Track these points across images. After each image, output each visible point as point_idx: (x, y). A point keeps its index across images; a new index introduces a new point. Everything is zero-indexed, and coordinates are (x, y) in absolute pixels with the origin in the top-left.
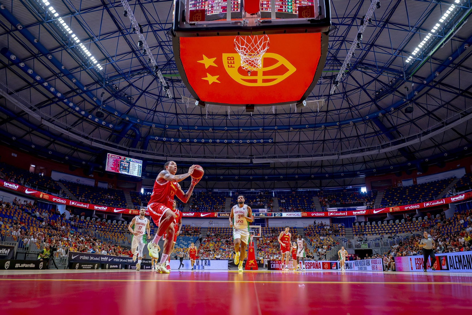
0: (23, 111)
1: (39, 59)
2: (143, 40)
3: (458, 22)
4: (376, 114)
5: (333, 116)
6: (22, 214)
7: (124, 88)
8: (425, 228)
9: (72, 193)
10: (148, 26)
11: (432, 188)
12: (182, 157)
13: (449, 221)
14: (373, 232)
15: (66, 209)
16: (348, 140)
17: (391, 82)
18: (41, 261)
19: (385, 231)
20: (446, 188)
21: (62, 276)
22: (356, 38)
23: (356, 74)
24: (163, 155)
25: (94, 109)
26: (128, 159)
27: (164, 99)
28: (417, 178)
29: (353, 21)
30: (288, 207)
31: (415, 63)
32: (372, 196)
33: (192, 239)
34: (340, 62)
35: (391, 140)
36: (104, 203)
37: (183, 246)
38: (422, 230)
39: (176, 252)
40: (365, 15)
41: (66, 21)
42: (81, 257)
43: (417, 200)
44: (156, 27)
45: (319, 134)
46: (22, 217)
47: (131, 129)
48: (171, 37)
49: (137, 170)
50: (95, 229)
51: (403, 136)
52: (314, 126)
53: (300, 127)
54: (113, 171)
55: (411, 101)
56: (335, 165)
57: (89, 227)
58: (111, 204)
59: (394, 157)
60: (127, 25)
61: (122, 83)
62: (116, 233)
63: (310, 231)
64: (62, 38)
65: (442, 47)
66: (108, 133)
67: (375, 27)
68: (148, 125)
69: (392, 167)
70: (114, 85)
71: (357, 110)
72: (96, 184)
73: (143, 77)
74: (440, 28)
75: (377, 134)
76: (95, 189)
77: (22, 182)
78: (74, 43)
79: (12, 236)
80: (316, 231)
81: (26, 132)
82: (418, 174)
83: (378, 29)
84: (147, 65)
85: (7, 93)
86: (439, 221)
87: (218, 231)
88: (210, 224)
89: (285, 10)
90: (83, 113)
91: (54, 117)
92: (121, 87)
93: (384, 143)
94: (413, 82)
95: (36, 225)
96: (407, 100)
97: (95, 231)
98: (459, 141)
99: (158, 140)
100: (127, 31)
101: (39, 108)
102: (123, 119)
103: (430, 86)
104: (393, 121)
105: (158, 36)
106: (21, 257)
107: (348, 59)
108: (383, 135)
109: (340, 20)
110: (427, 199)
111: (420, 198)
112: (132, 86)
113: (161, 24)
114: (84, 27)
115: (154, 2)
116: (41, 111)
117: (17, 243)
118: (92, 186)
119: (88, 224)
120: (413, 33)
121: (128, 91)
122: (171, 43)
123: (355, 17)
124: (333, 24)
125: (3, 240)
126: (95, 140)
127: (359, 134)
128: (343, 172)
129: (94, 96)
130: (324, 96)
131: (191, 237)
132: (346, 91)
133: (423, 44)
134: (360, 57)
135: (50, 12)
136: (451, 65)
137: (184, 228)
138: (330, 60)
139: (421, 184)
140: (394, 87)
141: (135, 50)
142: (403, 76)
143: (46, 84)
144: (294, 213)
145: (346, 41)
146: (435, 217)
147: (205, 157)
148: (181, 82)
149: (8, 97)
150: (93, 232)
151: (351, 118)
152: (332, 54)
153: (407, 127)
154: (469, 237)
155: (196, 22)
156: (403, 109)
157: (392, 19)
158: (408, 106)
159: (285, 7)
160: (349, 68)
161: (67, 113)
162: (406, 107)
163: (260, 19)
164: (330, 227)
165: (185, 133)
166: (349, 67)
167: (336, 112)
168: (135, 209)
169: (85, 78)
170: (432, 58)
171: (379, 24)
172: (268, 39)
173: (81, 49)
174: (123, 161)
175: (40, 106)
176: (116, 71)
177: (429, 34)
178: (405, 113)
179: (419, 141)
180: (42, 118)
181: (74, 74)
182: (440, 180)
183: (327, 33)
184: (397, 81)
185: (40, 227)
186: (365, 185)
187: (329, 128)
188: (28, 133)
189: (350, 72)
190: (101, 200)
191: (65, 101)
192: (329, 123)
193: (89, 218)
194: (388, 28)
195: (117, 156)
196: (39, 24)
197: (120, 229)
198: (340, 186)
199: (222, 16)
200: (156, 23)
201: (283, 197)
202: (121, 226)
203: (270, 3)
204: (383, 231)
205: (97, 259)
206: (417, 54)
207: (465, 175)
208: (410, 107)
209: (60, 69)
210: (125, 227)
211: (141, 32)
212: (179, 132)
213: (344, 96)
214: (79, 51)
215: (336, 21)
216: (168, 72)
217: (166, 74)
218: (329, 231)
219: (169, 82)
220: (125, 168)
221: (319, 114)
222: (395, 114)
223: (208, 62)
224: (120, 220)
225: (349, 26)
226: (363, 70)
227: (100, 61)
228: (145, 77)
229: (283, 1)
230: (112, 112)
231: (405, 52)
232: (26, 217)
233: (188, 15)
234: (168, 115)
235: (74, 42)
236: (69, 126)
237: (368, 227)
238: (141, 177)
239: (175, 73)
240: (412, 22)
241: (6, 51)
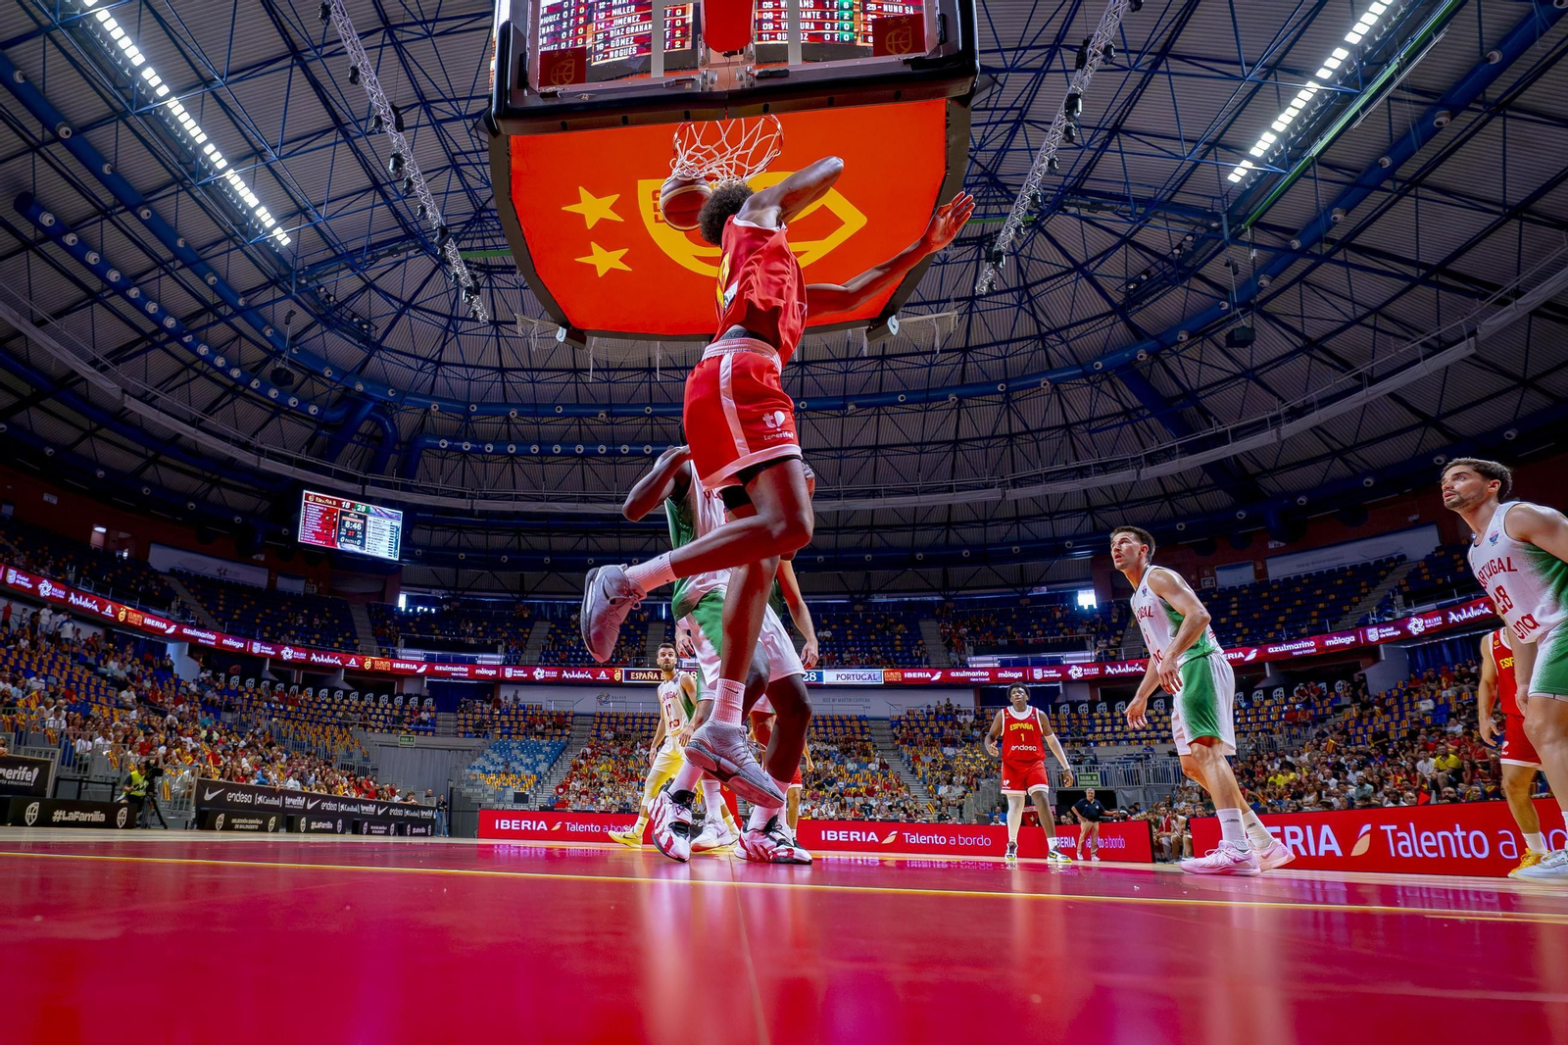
0: (73, 373)
1: (117, 221)
2: (405, 151)
3: (1412, 40)
4: (1127, 355)
5: (987, 363)
6: (71, 667)
7: (351, 297)
8: (1296, 724)
9: (205, 609)
10: (418, 108)
11: (1319, 592)
12: (517, 498)
13: (1381, 702)
14: (1118, 736)
15: (191, 654)
16: (1036, 440)
17: (1179, 247)
18: (124, 805)
19: (1159, 731)
20: (1369, 592)
21: (180, 849)
22: (1061, 113)
23: (1062, 225)
24: (462, 496)
25: (265, 362)
26: (362, 507)
27: (465, 326)
28: (1268, 561)
29: (1050, 57)
30: (841, 653)
31: (1261, 182)
32: (1115, 620)
33: (548, 749)
34: (1009, 192)
35: (1180, 433)
36: (294, 638)
37: (522, 769)
38: (1285, 730)
39: (501, 786)
40: (1092, 36)
41: (189, 107)
42: (230, 796)
43: (1267, 633)
44: (442, 110)
45: (939, 423)
46: (70, 675)
47: (368, 417)
48: (484, 137)
49: (387, 538)
50: (268, 713)
51: (1220, 423)
52: (925, 397)
53: (878, 401)
54: (321, 543)
55: (1247, 306)
56: (992, 520)
57: (251, 709)
58: (313, 642)
59: (1192, 491)
60: (359, 109)
61: (345, 283)
62: (327, 728)
63: (912, 728)
64: (176, 156)
65: (1355, 125)
66: (306, 433)
67: (1125, 74)
68: (418, 405)
69: (1181, 526)
70: (322, 290)
71: (1063, 342)
72: (272, 583)
73: (405, 260)
74: (1347, 63)
75: (1130, 418)
76: (270, 596)
77: (71, 576)
78: (210, 169)
79: (45, 732)
80: (932, 729)
81: (82, 433)
82: (1271, 546)
83: (1136, 78)
84: (415, 225)
85: (32, 322)
86: (1345, 700)
87: (625, 724)
88: (601, 703)
89: (832, 35)
90: (236, 373)
91: (156, 387)
92: (341, 297)
93: (1153, 448)
94: (1253, 245)
95: (109, 701)
96: (1235, 306)
97: (270, 717)
98: (1417, 434)
99: (450, 449)
100: (360, 128)
101: (116, 363)
102: (347, 389)
103: (1313, 255)
104: (1186, 375)
105: (448, 139)
106: (68, 792)
107: (1034, 182)
108: (1153, 422)
109: (1009, 56)
110: (1304, 630)
111: (1278, 627)
112: (372, 291)
113: (457, 100)
114: (238, 122)
115: (437, 35)
116: (120, 370)
117: (59, 752)
118: (259, 589)
119: (250, 700)
120: (1254, 85)
121: (360, 304)
122: (485, 157)
123: (1059, 45)
124: (985, 69)
125: (20, 743)
126: (268, 452)
127: (1072, 418)
128: (1018, 542)
129: (266, 323)
130: (956, 300)
131: (545, 741)
132: (1029, 282)
133: (1289, 120)
134: (1075, 173)
135: (145, 83)
136: (1388, 184)
137: (525, 715)
138: (975, 184)
139: (1281, 579)
140: (1189, 264)
141: (382, 182)
142: (1220, 227)
143: (134, 293)
144: (861, 672)
145: (1029, 122)
146: (1331, 688)
147: (585, 500)
148: (513, 273)
149: (36, 335)
150: (264, 724)
151: (1046, 368)
152: (982, 166)
153: (1235, 392)
154: (1451, 756)
155: (558, 89)
156: (1221, 337)
157: (1181, 45)
158: (1236, 325)
159: (832, 24)
160: (1036, 209)
161: (193, 374)
162: (1230, 328)
163: (754, 68)
164: (977, 717)
165: (526, 426)
166: (1037, 205)
167: (994, 351)
168: (382, 655)
169: (242, 272)
170: (1319, 164)
171: (1136, 62)
172: (779, 126)
173: (231, 188)
174: (347, 514)
175: (119, 355)
176: (326, 246)
177: (1310, 84)
178: (1228, 346)
179: (1275, 440)
180: (124, 391)
181: (210, 261)
182: (1348, 566)
183: (964, 101)
184: (1199, 242)
185: (118, 706)
186: (1089, 583)
187: (974, 403)
188: (89, 434)
189: (1043, 220)
190: (284, 630)
191: (187, 339)
192: (971, 385)
193: (253, 680)
194: (1169, 73)
195: (330, 500)
196: (116, 120)
197: (340, 714)
198: (1008, 585)
199: (636, 66)
200: (441, 97)
201: (825, 622)
202: (343, 707)
203: (783, 16)
204: (1153, 734)
205: (273, 802)
206: (1269, 153)
207: (1438, 549)
208: (1243, 327)
209: (171, 247)
210: (353, 709)
211: (400, 127)
212: (508, 424)
213: (1021, 298)
214: (226, 194)
215: (995, 60)
216: (478, 243)
217: (470, 249)
218: (972, 728)
219: (478, 274)
220: (352, 535)
221: (941, 357)
222: (1193, 352)
223: (594, 208)
224: (339, 689)
225: (1038, 75)
226: (1084, 213)
227: (283, 219)
228: (409, 261)
229: (824, 6)
230: (317, 369)
231: (1227, 147)
232: (80, 678)
233: (534, 68)
234: (478, 373)
235: (212, 166)
236: (197, 414)
237: (1102, 718)
238: (400, 561)
239: (496, 247)
240: (1252, 48)
241: (27, 203)
